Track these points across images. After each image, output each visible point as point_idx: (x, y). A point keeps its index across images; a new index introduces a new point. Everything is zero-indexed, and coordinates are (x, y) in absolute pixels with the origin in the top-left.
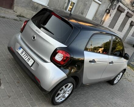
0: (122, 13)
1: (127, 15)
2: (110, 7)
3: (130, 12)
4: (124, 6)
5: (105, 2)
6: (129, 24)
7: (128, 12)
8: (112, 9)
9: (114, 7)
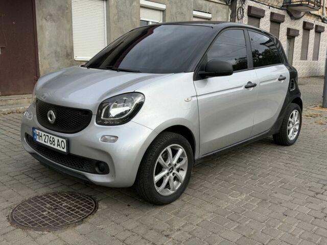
0: (262, 20)
1: (272, 21)
2: (231, 18)
3: (276, 11)
4: (258, 4)
5: (217, 12)
6: (286, 37)
7: (272, 14)
8: (238, 20)
9: (239, 12)
